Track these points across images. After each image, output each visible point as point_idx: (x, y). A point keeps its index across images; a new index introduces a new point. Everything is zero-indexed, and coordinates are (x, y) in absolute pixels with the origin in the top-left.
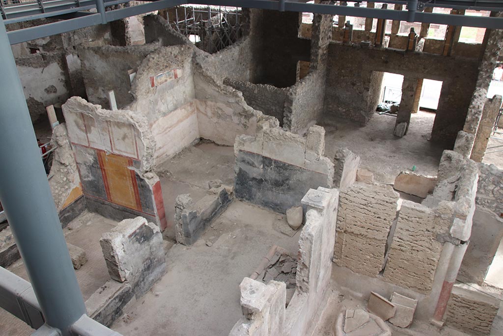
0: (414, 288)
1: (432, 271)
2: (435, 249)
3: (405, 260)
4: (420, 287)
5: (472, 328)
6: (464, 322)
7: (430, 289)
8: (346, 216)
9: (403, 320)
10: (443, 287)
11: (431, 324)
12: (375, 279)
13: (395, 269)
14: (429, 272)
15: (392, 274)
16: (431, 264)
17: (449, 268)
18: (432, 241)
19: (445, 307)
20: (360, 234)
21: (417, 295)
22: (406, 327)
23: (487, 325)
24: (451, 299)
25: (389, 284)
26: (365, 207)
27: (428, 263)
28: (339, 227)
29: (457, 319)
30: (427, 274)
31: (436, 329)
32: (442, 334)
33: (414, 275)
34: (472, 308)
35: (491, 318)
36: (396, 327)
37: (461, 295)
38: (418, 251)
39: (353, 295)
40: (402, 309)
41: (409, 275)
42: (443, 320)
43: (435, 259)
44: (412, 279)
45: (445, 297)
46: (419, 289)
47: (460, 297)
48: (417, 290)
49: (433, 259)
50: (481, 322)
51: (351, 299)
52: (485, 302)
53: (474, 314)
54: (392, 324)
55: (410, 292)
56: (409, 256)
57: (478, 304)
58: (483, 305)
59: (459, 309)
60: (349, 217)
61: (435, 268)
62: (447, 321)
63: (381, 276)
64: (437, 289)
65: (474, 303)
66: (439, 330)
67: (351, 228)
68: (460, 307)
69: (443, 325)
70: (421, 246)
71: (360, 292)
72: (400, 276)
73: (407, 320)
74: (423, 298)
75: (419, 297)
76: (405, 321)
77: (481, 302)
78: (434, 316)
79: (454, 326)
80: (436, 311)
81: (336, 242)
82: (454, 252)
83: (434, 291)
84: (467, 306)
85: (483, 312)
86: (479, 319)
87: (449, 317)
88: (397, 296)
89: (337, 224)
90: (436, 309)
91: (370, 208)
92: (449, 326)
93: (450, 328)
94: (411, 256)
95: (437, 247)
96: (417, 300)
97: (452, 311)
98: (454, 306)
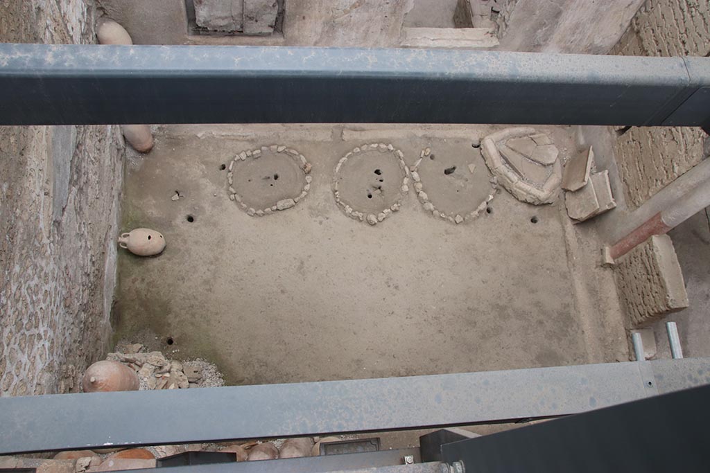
0: (627, 187)
1: (659, 183)
2: (690, 155)
3: (652, 138)
4: (631, 191)
5: (629, 300)
6: (629, 285)
7: (637, 203)
8: (657, 5)
9: (578, 208)
10: (652, 219)
11: (602, 250)
12: (609, 135)
13: (634, 141)
14: (657, 181)
15: (626, 143)
16: (667, 172)
17: (680, 199)
18: (700, 139)
19: (631, 247)
20: (647, 51)
21: (622, 198)
22: (572, 218)
23: (642, 313)
24: (645, 243)
25: (613, 154)
26: (686, 9)
27: (667, 167)
28: (637, 19)
29: (628, 274)
30: (653, 181)
31: (599, 260)
32: (597, 270)
33: (642, 170)
34: (650, 277)
35: (653, 310)
36: (563, 207)
37: (657, 251)
38: (674, 138)
39: (576, 134)
40: (590, 195)
41: (637, 163)
42: (616, 260)
43: (676, 169)
44: (635, 171)
45: (642, 234)
46: (629, 193)
47: (654, 251)
48: (627, 191)
49: (675, 165)
50: (640, 304)
51: (570, 137)
52: (668, 285)
53: (645, 287)
54: (565, 199)
55: (620, 186)
56: (659, 136)
57: (659, 280)
58: (662, 287)
59: (640, 264)
60: (658, 11)
61: (667, 182)
62: (619, 265)
63: (616, 136)
64: (643, 213)
65: (658, 275)
66: (600, 264)
67: (646, 32)
68: (643, 263)
69: (610, 265)
70: (683, 134)
71: (585, 138)
72: (630, 155)
73: (581, 212)
74: (622, 209)
75: (620, 204)
76: (578, 212)
77: (664, 281)
78: (613, 244)
79: (619, 279)
80: (620, 240)
81: (620, 40)
82: (705, 182)
83: (639, 212)
84: (649, 269)
85: (654, 294)
86: (643, 298)
87: (624, 264)
88: (604, 176)
89: (640, 10)
90: (623, 239)
91: (689, 16)
92: (615, 275)
93: (613, 276)
94: (661, 139)
95: (694, 155)
96: (615, 205)
97: (633, 259)
98: (639, 256)
